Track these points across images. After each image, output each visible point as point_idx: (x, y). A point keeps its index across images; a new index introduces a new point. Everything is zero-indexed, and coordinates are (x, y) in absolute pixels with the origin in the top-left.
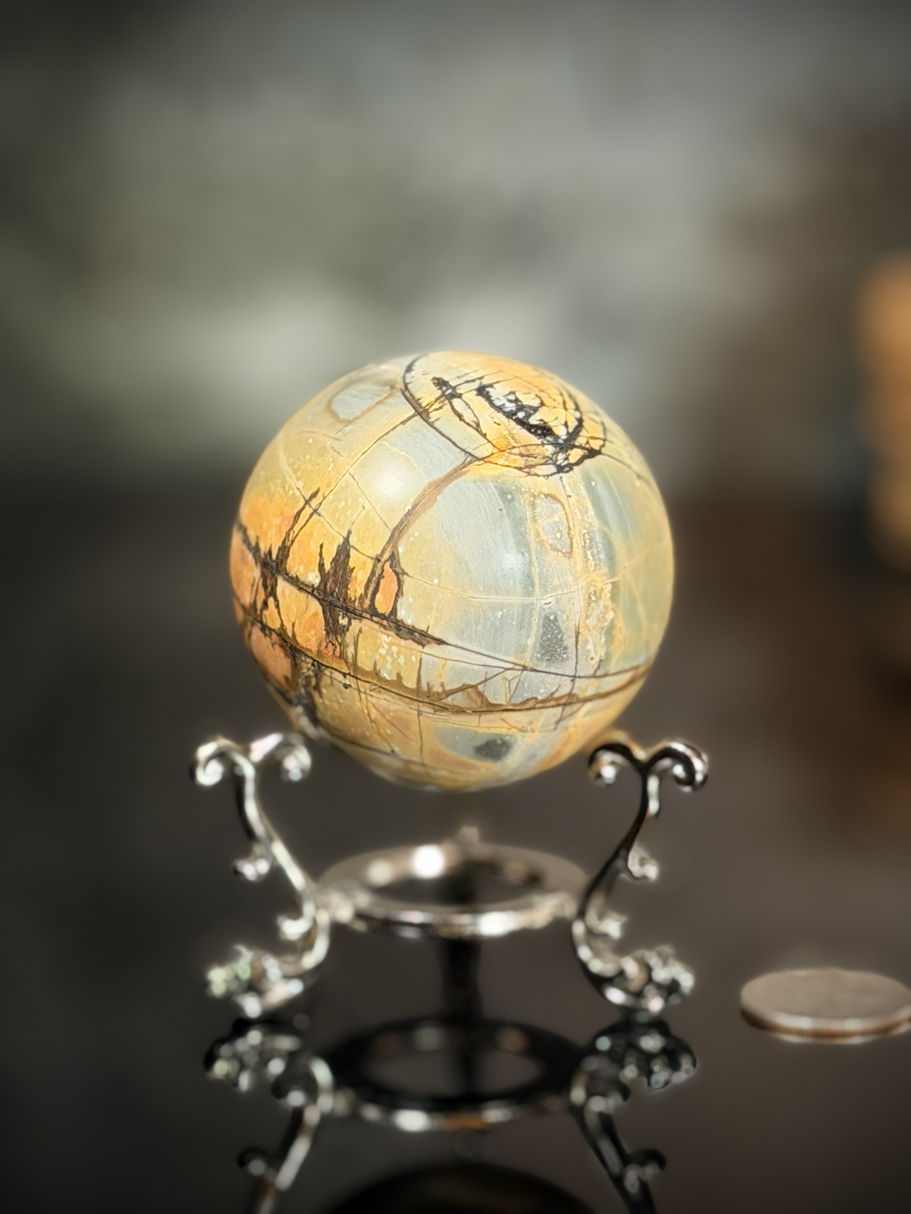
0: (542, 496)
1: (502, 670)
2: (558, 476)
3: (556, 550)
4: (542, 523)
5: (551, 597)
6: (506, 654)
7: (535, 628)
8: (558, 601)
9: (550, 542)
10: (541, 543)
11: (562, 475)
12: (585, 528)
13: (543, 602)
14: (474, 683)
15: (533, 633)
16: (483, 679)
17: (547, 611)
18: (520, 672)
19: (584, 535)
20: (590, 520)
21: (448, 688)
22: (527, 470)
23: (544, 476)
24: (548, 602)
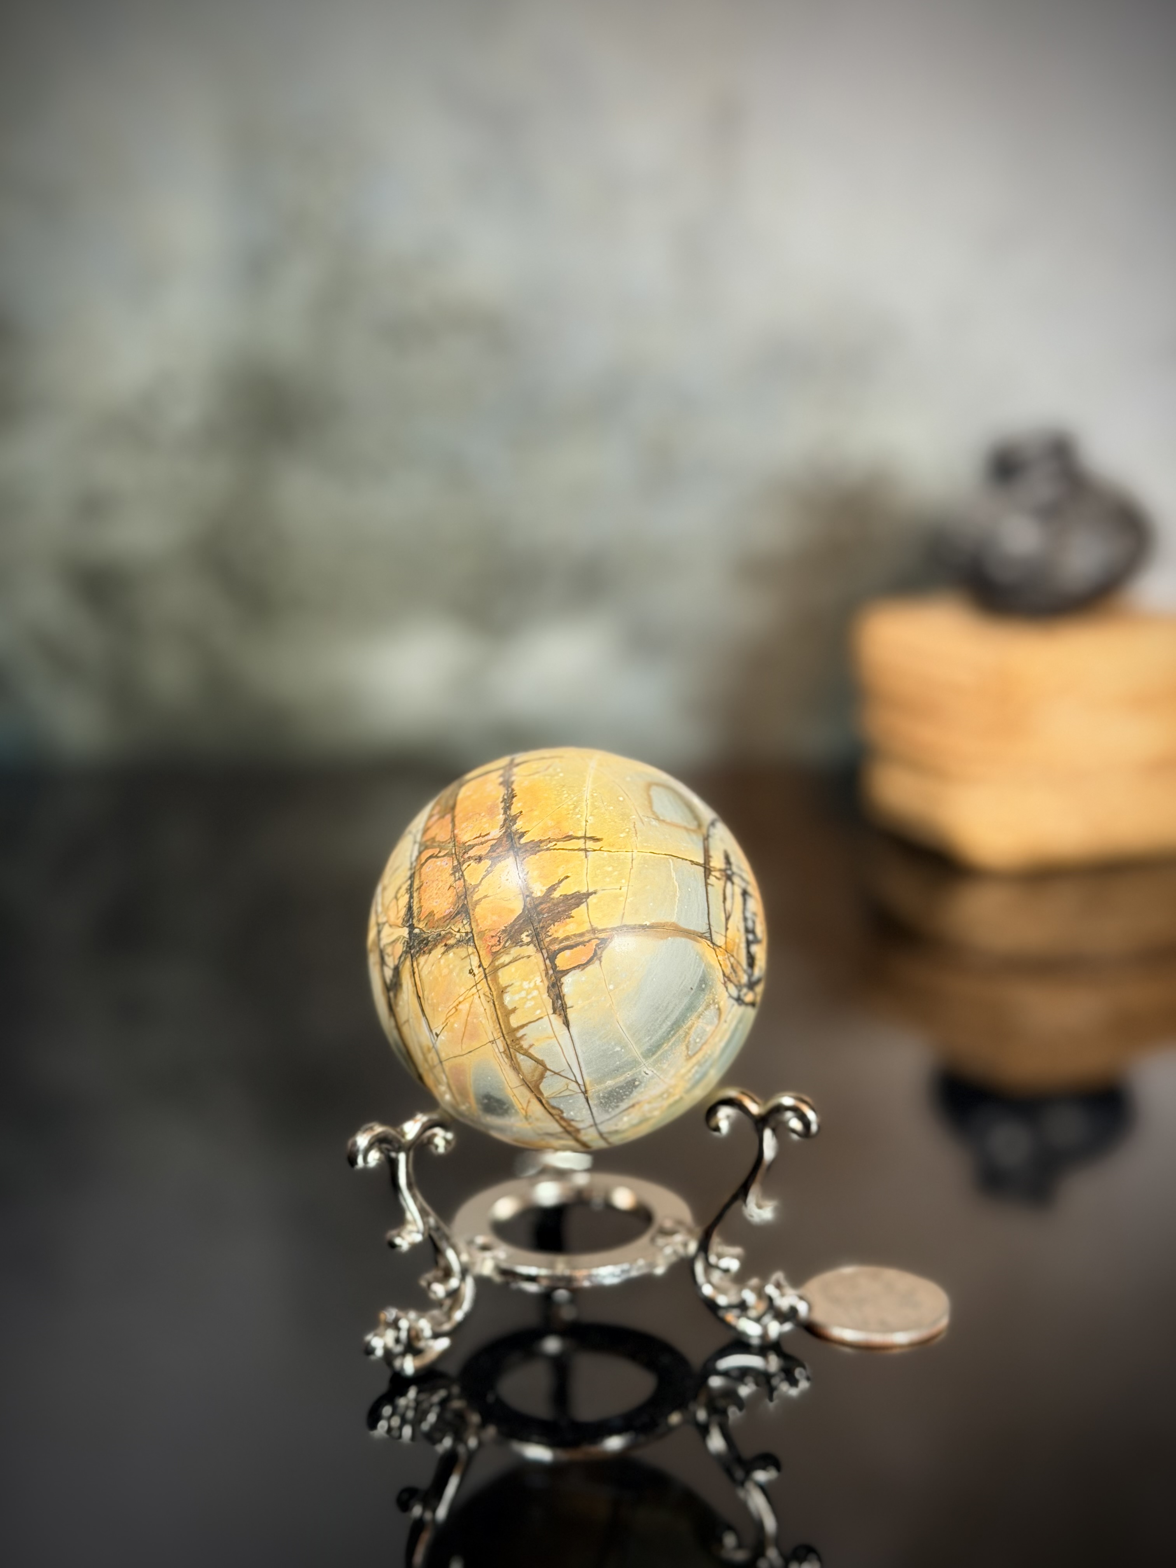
0: (717, 1006)
1: (574, 1079)
3: (687, 1048)
4: (700, 1023)
5: (652, 1071)
6: (588, 1074)
7: (622, 1078)
8: (652, 1077)
9: (691, 1039)
10: (686, 1034)
11: (736, 1004)
12: (710, 1051)
13: (645, 1069)
14: (548, 1067)
15: (617, 1080)
16: (557, 1071)
17: (640, 1077)
18: (580, 1091)
19: (706, 1054)
21: (532, 1051)
24: (647, 1072)
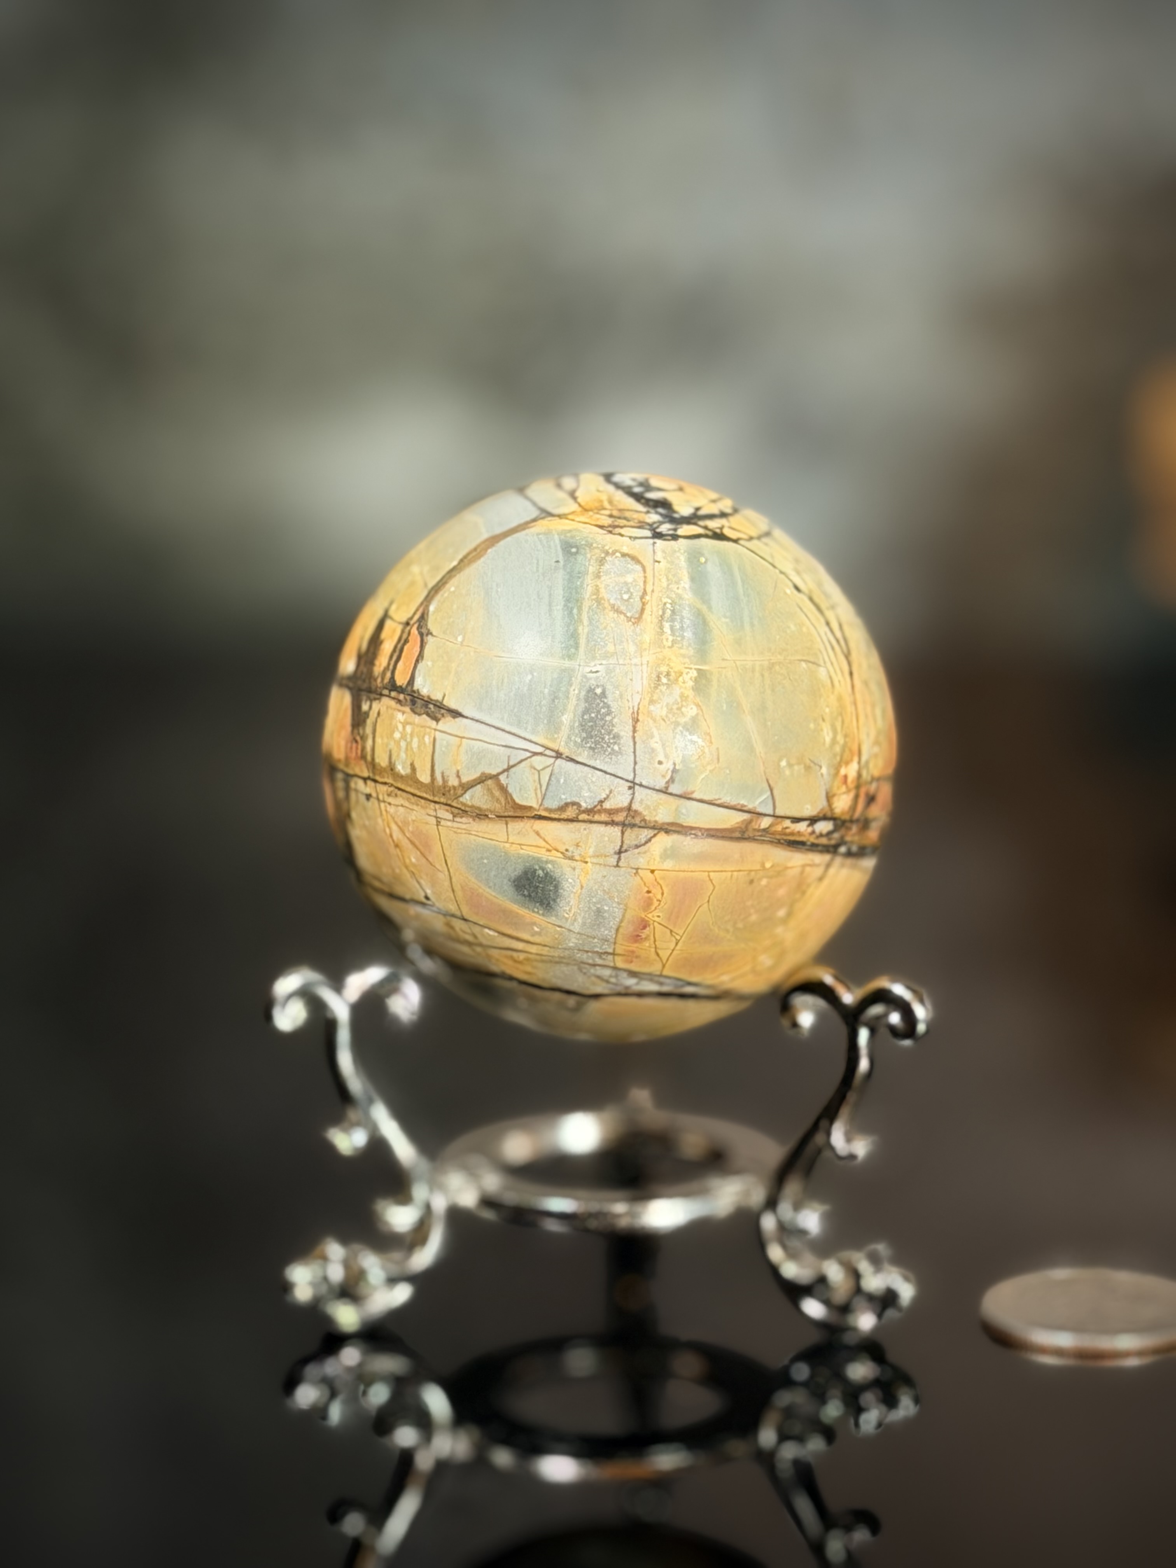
0: (618, 554)
1: (528, 754)
2: (651, 541)
3: (618, 611)
4: (606, 580)
5: (601, 664)
8: (609, 671)
9: (612, 601)
10: (599, 601)
11: (656, 540)
12: (668, 597)
13: (588, 669)
14: (494, 772)
16: (505, 767)
17: (593, 682)
18: (552, 760)
19: (665, 604)
20: (680, 591)
22: (610, 529)
23: (630, 537)
24: (594, 670)
